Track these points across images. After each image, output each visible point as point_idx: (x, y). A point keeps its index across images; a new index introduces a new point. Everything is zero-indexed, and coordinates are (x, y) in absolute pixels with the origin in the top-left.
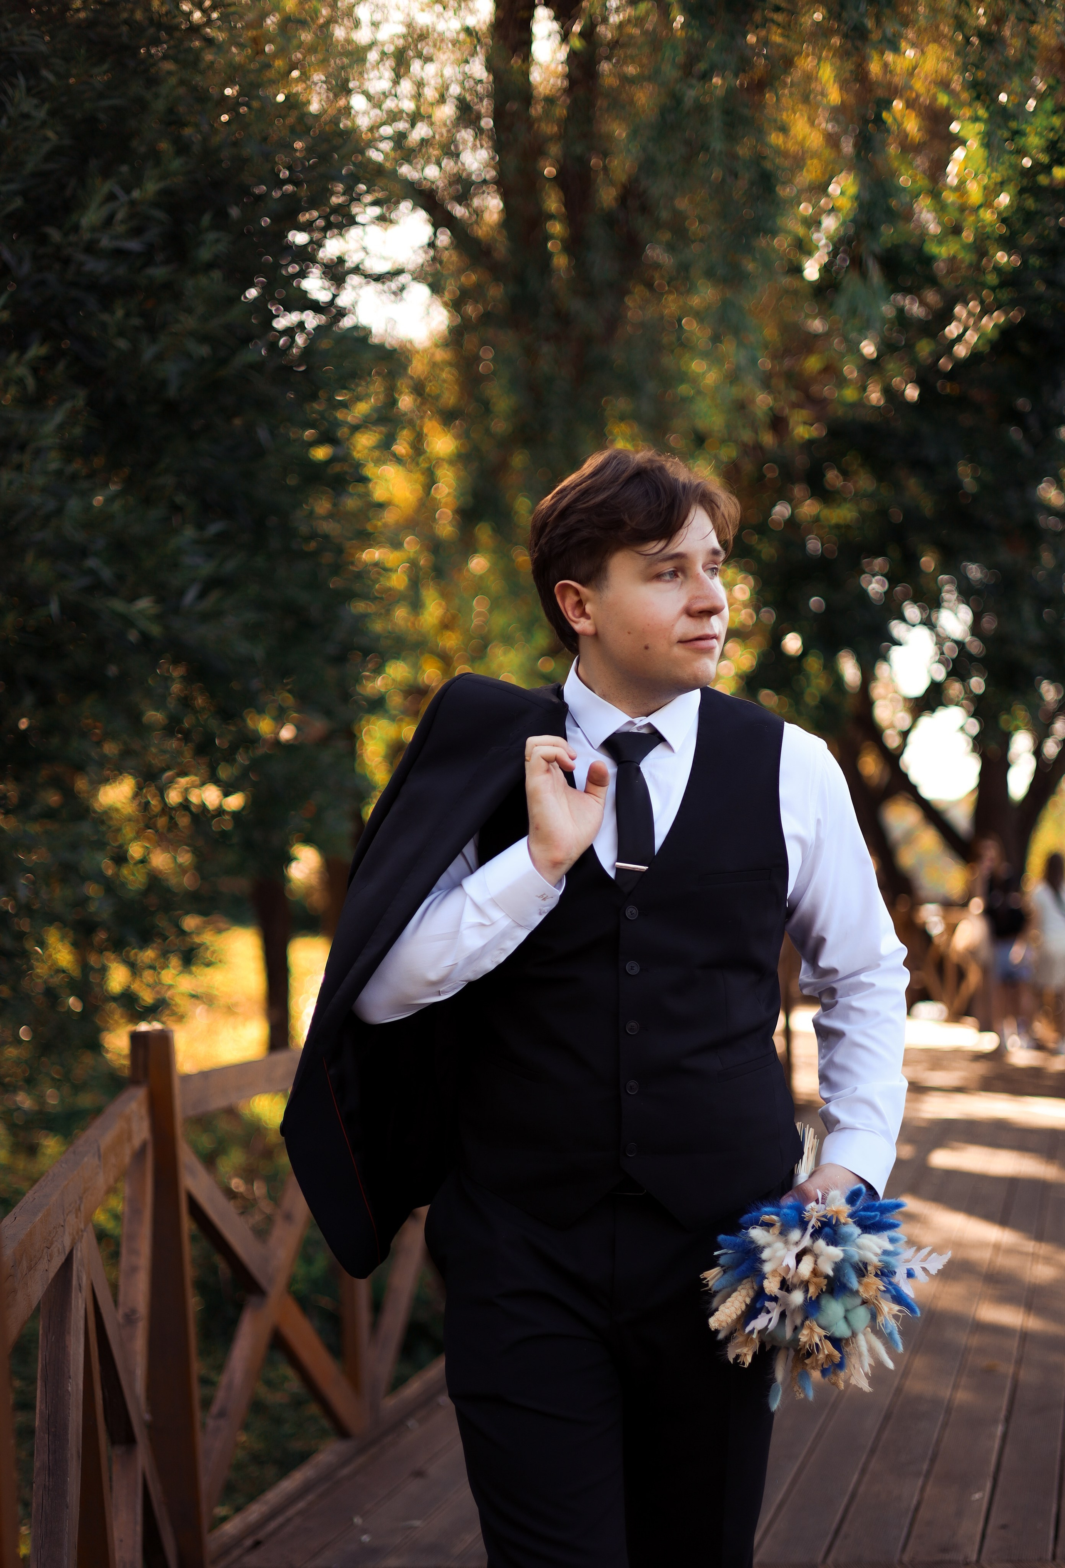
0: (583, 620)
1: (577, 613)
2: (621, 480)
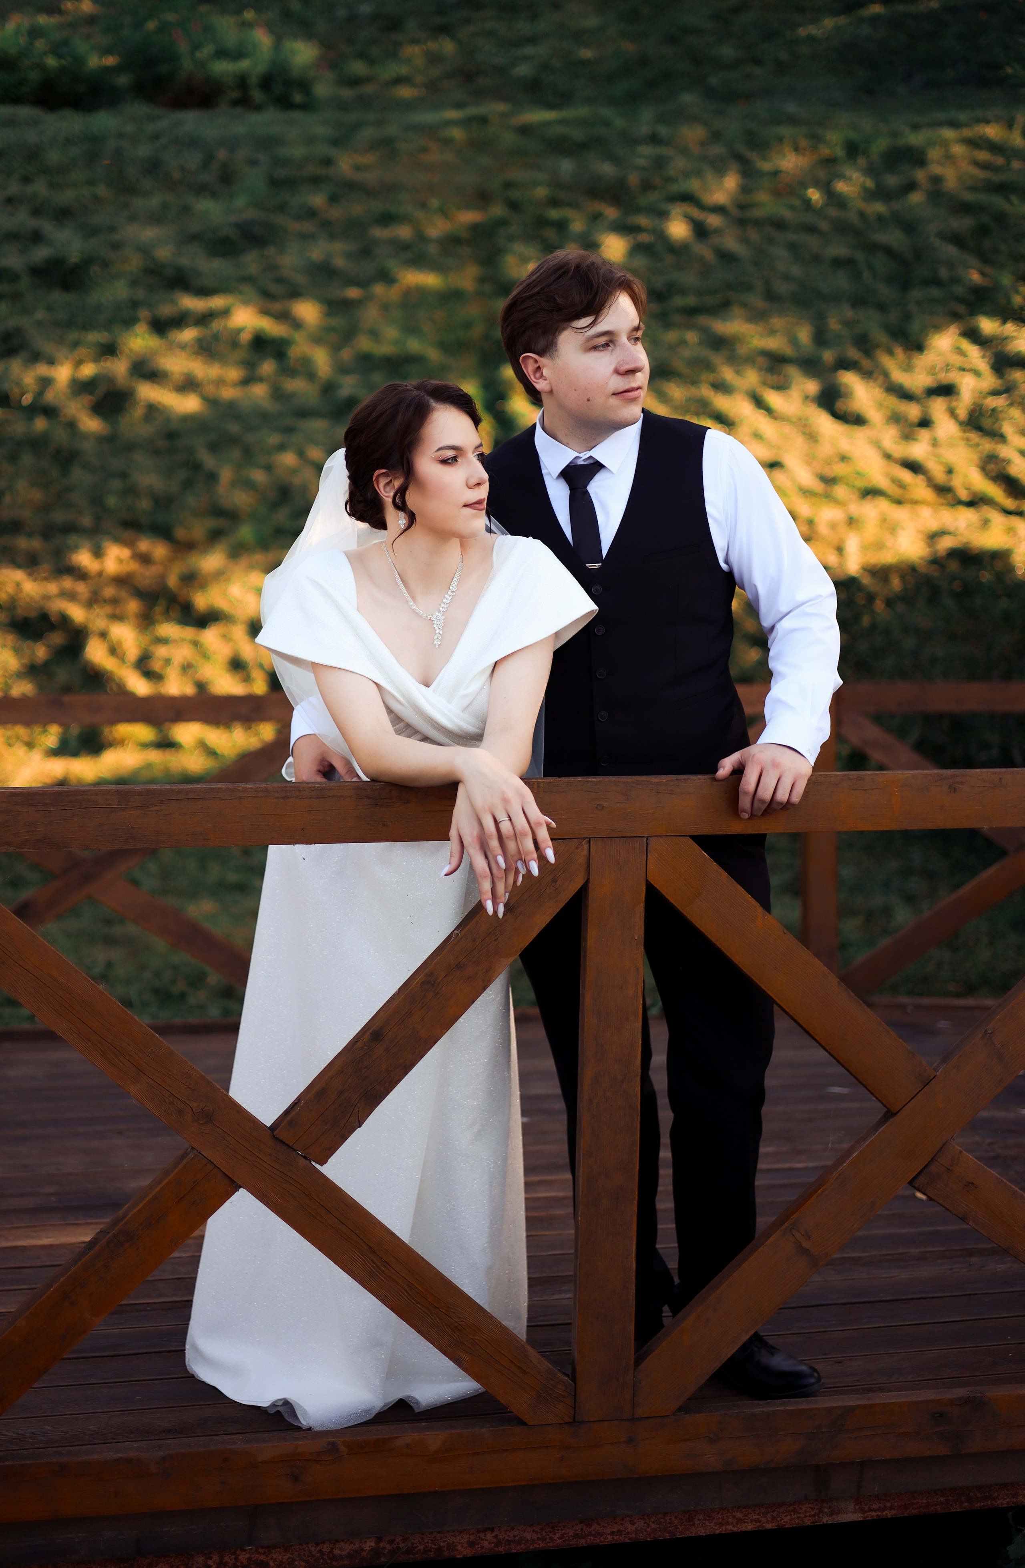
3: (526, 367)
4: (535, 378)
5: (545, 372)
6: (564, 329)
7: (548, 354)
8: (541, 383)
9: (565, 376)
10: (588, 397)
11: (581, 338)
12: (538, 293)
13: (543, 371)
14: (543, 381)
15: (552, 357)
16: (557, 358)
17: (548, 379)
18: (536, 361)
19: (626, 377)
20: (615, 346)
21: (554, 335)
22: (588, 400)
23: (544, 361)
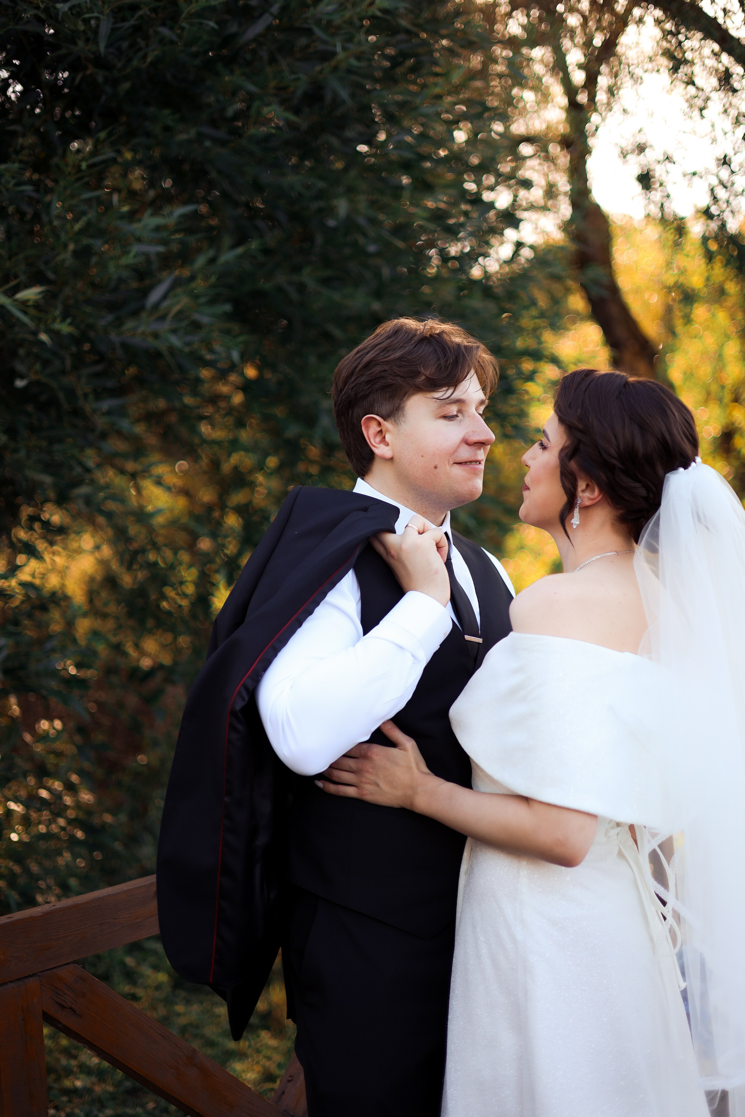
0: (382, 446)
1: (378, 439)
2: (413, 341)
3: (367, 428)
4: (375, 442)
5: (388, 437)
6: (414, 394)
7: (394, 419)
8: (382, 448)
9: (412, 442)
10: (435, 464)
13: (386, 436)
14: (384, 447)
15: (396, 423)
16: (403, 424)
17: (390, 443)
18: (379, 424)
19: (473, 448)
20: (463, 416)
21: (402, 399)
22: (436, 467)
23: (387, 425)
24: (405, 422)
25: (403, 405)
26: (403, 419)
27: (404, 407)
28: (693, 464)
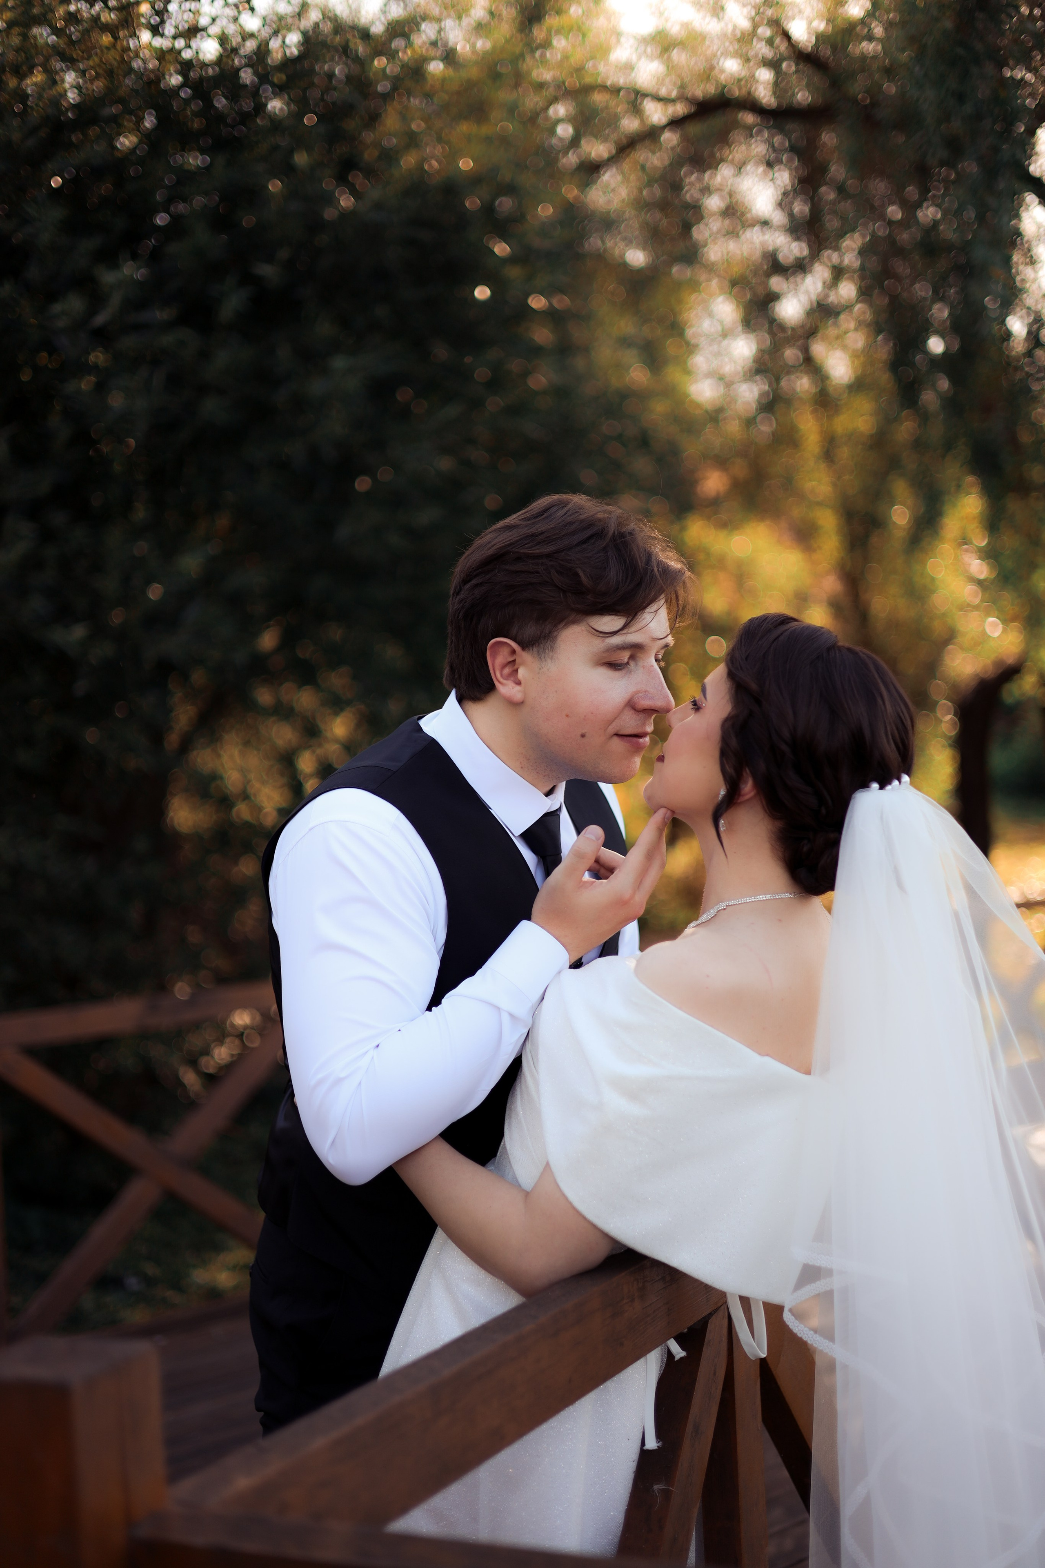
0: (510, 682)
4: (501, 675)
5: (522, 673)
6: (574, 622)
7: (535, 649)
8: (508, 685)
9: (556, 692)
10: (584, 731)
11: (599, 645)
12: (548, 556)
13: (520, 671)
14: (514, 685)
15: (540, 656)
16: (549, 661)
17: (522, 682)
18: (514, 653)
19: (642, 716)
20: (636, 667)
21: (556, 626)
22: (583, 736)
23: (526, 657)
24: (552, 659)
25: (555, 633)
26: (551, 654)
27: (556, 637)
28: (896, 782)
